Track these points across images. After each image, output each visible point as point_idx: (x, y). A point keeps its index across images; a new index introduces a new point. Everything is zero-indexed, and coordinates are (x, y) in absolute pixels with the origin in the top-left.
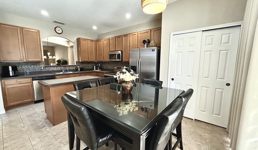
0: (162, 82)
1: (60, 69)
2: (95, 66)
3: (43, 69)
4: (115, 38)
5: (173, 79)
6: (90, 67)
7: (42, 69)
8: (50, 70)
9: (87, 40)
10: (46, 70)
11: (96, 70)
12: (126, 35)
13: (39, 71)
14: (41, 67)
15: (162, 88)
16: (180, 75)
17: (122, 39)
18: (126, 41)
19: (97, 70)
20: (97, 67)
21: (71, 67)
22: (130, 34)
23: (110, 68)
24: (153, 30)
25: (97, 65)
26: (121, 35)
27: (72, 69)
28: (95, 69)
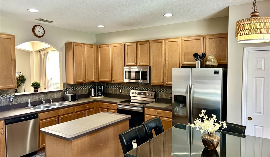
0: (245, 127)
1: (39, 99)
2: (93, 90)
3: (12, 102)
4: (137, 44)
5: (250, 118)
6: (84, 91)
7: (11, 100)
8: (23, 102)
9: (83, 45)
10: (17, 102)
11: (95, 96)
12: (158, 41)
13: (7, 104)
14: (10, 99)
15: (244, 136)
16: (262, 112)
17: (151, 47)
18: (159, 50)
19: (98, 96)
20: (98, 90)
21: (55, 94)
22: (165, 40)
23: (123, 93)
24: (208, 38)
25: (98, 88)
26: (148, 41)
27: (57, 97)
28: (93, 95)
